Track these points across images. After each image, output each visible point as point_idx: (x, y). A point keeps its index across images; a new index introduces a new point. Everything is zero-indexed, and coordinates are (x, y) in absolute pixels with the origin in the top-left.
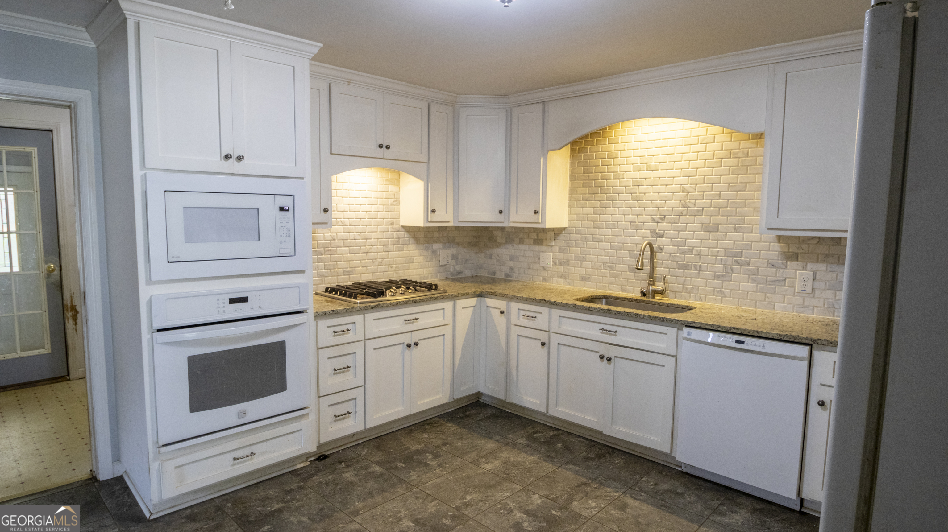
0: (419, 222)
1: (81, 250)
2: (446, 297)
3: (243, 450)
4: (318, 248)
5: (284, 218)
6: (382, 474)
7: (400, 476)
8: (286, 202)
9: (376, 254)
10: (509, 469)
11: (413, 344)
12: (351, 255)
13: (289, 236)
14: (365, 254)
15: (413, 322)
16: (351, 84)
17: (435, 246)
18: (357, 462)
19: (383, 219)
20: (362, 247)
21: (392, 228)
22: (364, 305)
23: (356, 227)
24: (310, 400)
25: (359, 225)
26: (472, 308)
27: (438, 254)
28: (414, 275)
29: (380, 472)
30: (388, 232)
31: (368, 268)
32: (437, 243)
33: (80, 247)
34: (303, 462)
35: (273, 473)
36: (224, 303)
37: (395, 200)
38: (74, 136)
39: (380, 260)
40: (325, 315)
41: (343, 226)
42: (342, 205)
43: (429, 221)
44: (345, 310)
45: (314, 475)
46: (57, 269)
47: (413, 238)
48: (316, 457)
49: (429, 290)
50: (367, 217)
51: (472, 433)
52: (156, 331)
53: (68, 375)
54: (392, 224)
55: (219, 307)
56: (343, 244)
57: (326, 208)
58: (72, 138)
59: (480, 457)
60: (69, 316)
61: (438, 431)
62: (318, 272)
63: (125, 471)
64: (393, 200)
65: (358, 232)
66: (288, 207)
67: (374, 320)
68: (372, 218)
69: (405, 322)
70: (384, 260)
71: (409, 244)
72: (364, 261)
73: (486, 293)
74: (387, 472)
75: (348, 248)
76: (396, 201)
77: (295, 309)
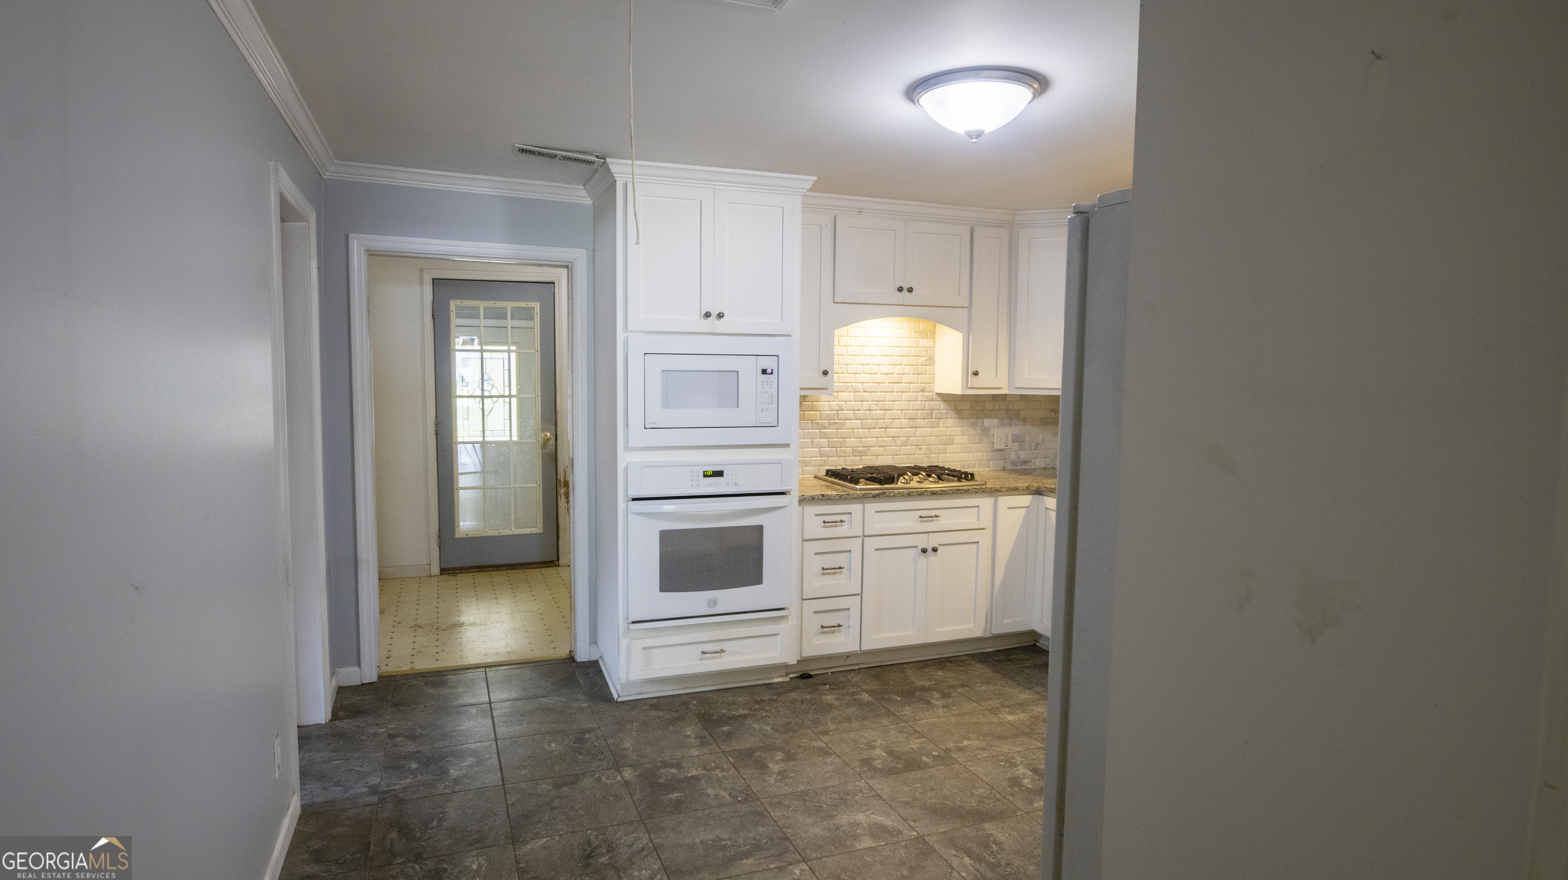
0: (956, 388)
1: (571, 414)
2: (980, 491)
3: (712, 644)
4: (821, 420)
5: (767, 382)
6: (869, 704)
7: (890, 708)
8: (769, 364)
9: (900, 430)
10: (1037, 725)
11: (930, 550)
12: (864, 430)
13: (772, 403)
14: (884, 430)
15: (932, 521)
16: (863, 213)
17: (987, 422)
18: (844, 688)
19: (910, 383)
20: (879, 421)
21: (923, 396)
22: (863, 492)
23: (872, 393)
24: (789, 598)
25: (877, 392)
26: (1025, 509)
27: (992, 433)
28: (953, 461)
29: (868, 701)
30: (917, 401)
31: (887, 448)
32: (990, 417)
33: (571, 412)
34: (781, 676)
35: (746, 681)
36: (698, 476)
37: (928, 358)
38: (570, 296)
39: (904, 439)
40: (813, 500)
41: (854, 392)
42: (854, 365)
43: (969, 386)
44: (838, 497)
45: (791, 691)
46: (553, 438)
47: (953, 410)
48: (798, 675)
49: (959, 480)
50: (887, 381)
51: (1006, 679)
52: (631, 499)
53: (558, 560)
54: (923, 391)
55: (692, 480)
56: (854, 415)
57: (826, 370)
58: (568, 298)
59: (1003, 706)
60: (562, 492)
61: (961, 671)
62: (820, 450)
63: (601, 657)
64: (924, 358)
65: (875, 401)
66: (772, 370)
67: (876, 512)
68: (895, 383)
69: (920, 519)
70: (910, 438)
71: (947, 418)
72: (881, 439)
73: (1045, 489)
74: (876, 702)
75: (860, 421)
76: (930, 359)
77: (776, 489)
